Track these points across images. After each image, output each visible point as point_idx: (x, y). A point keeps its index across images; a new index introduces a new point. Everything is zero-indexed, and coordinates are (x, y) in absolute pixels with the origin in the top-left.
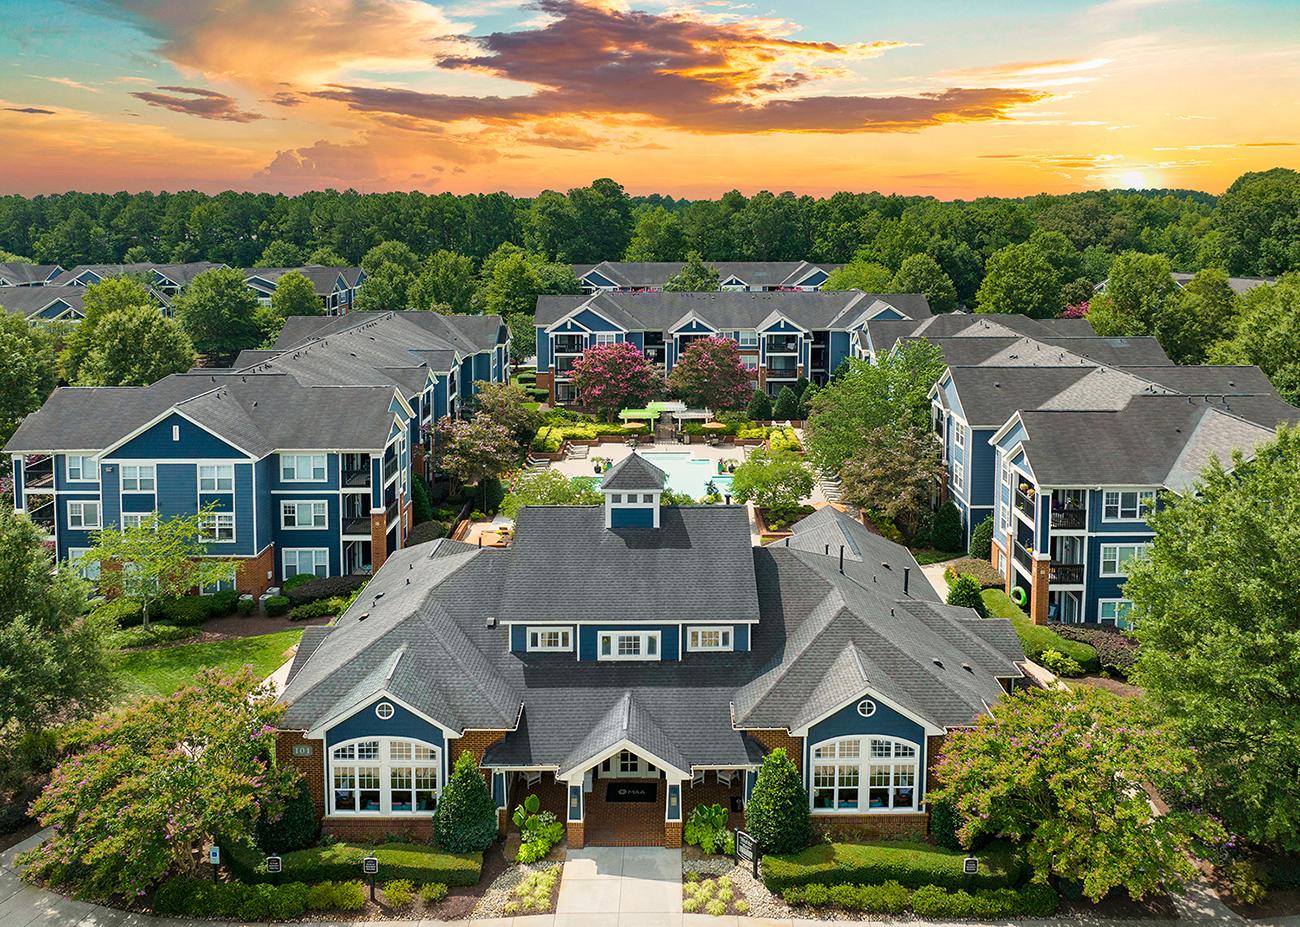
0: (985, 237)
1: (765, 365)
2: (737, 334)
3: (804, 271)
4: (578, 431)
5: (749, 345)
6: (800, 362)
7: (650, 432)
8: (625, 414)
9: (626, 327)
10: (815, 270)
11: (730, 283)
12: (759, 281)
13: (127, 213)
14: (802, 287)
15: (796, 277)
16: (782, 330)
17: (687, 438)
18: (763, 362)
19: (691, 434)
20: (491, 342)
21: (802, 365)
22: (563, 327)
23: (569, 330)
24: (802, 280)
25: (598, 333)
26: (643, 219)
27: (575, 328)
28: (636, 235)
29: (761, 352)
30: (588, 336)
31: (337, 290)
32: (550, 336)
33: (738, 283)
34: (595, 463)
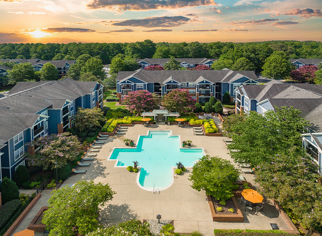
0: (259, 53)
1: (198, 93)
2: (187, 84)
3: (205, 61)
4: (124, 121)
5: (192, 86)
6: (212, 92)
7: (154, 120)
8: (144, 114)
9: (147, 82)
10: (209, 60)
11: (184, 63)
12: (192, 63)
13: (22, 48)
14: (205, 64)
15: (203, 62)
16: (205, 83)
17: (169, 123)
18: (198, 92)
19: (170, 121)
20: (91, 91)
21: (212, 93)
22: (124, 82)
23: (126, 83)
24: (205, 63)
25: (137, 84)
26: (158, 49)
27: (128, 82)
28: (156, 52)
29: (197, 89)
30: (133, 85)
31: (65, 66)
32: (119, 85)
33: (186, 63)
34: (126, 142)
